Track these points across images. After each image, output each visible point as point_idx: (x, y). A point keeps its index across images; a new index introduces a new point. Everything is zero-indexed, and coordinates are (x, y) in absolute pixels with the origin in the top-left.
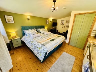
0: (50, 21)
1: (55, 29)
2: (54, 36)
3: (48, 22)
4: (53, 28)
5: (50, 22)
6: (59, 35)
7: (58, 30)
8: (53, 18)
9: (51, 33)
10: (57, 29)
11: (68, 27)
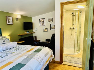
0: (17, 19)
1: (30, 34)
2: (24, 52)
3: (11, 21)
4: (26, 33)
5: (15, 21)
6: (38, 47)
7: (36, 37)
8: (22, 13)
9: (18, 44)
10: (34, 35)
11: (53, 29)
